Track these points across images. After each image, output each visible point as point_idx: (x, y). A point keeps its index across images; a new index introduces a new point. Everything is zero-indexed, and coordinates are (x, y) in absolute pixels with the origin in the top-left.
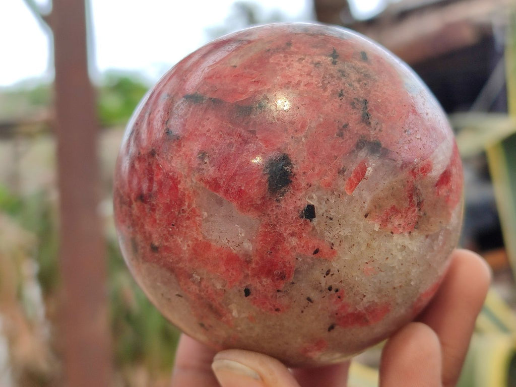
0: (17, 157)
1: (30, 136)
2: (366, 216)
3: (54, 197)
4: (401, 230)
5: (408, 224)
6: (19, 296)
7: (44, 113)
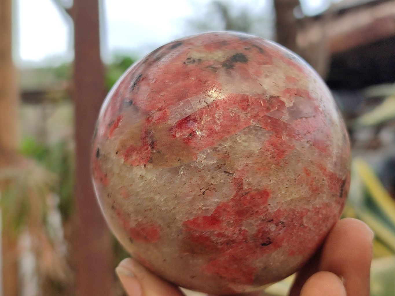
0: (44, 118)
1: (54, 101)
2: (117, 153)
3: (72, 146)
4: (137, 164)
5: (143, 159)
6: (44, 222)
7: (64, 84)
